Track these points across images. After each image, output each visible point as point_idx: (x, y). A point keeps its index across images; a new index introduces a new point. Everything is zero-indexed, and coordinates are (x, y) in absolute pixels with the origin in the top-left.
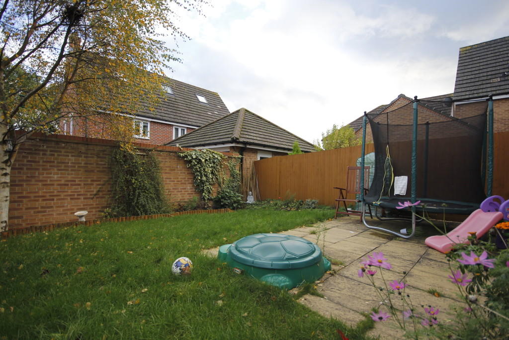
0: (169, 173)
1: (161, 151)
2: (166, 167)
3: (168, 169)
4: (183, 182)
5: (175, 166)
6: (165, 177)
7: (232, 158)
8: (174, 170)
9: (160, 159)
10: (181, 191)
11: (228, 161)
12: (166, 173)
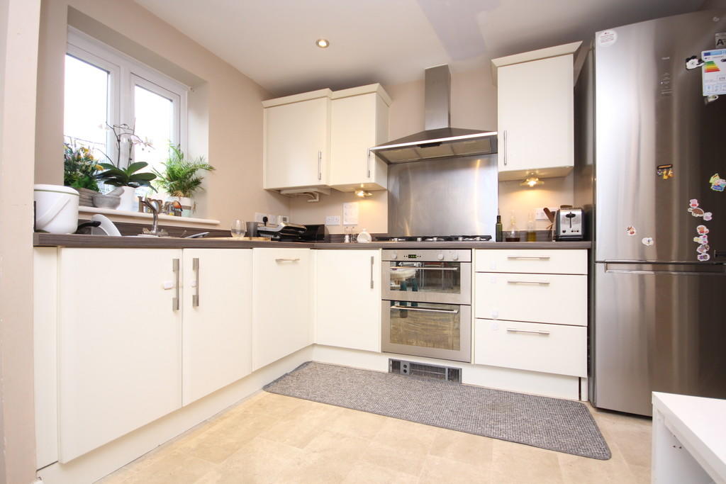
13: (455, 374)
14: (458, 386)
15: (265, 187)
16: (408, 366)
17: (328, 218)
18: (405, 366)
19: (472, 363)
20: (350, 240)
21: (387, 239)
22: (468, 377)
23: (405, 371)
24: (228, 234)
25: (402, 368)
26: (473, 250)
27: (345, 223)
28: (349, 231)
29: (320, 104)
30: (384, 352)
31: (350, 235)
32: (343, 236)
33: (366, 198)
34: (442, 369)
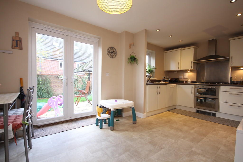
0: (55, 84)
1: (51, 76)
2: (53, 82)
3: (54, 82)
4: (61, 87)
5: (57, 81)
6: (53, 85)
7: (83, 77)
8: (57, 83)
9: (51, 79)
10: (60, 90)
11: (82, 78)
12: (53, 84)
13: (214, 115)
14: (215, 117)
15: (164, 70)
16: (201, 111)
17: (179, 77)
18: (200, 112)
19: (219, 112)
20: (185, 82)
21: (196, 83)
22: (218, 115)
23: (200, 113)
24: (160, 81)
25: (199, 112)
26: (220, 86)
27: (184, 78)
28: (185, 80)
29: (178, 52)
30: (195, 108)
31: (185, 81)
32: (184, 81)
33: (190, 72)
34: (210, 113)
